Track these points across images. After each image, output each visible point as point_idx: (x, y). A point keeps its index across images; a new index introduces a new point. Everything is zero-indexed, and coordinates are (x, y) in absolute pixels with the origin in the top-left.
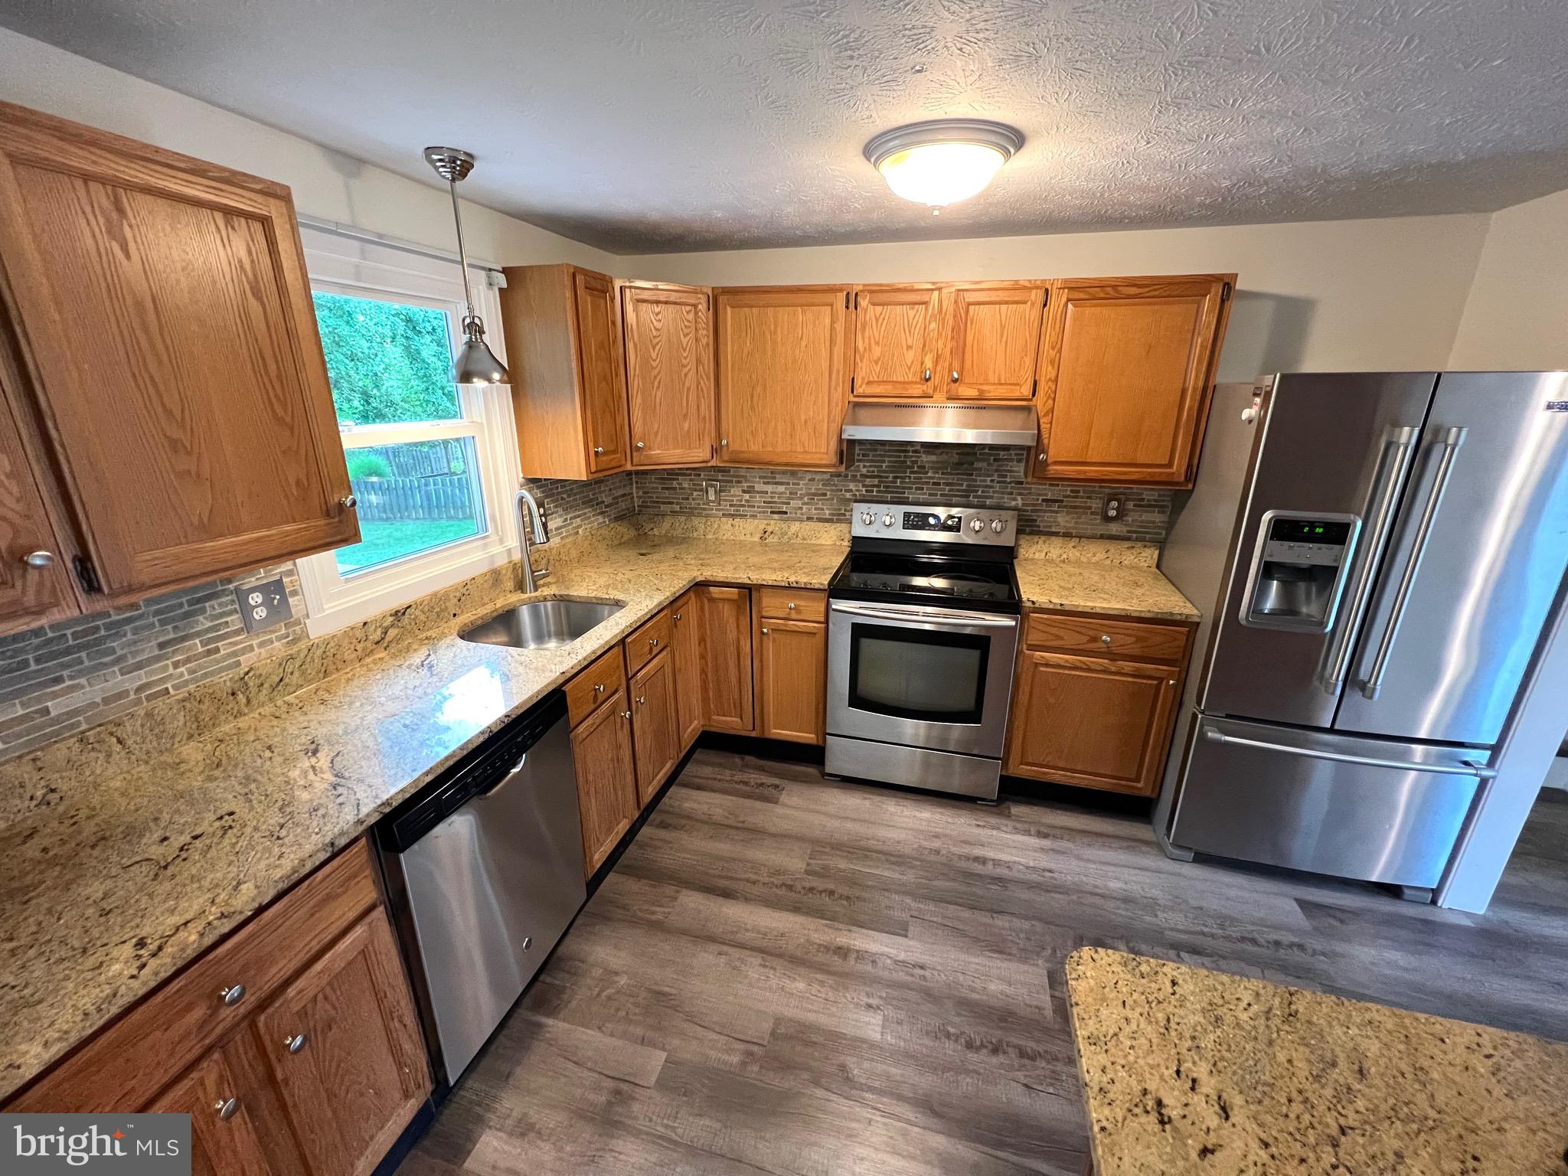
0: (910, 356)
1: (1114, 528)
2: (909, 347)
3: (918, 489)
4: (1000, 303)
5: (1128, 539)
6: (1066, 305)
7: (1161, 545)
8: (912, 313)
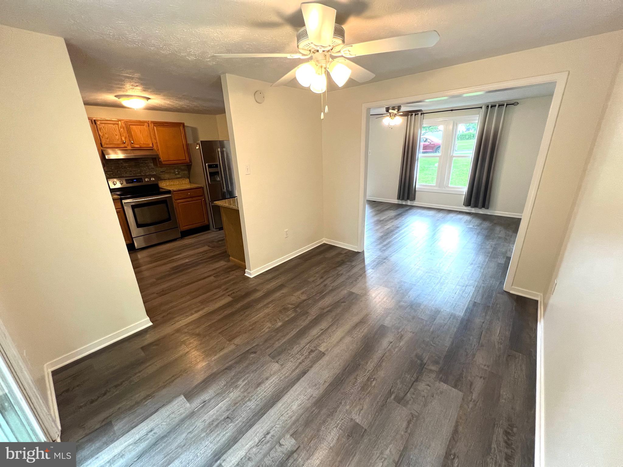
0: (117, 137)
1: (178, 176)
2: (116, 135)
3: (126, 173)
4: (138, 125)
5: (182, 178)
6: (154, 127)
7: (189, 178)
8: (114, 127)
